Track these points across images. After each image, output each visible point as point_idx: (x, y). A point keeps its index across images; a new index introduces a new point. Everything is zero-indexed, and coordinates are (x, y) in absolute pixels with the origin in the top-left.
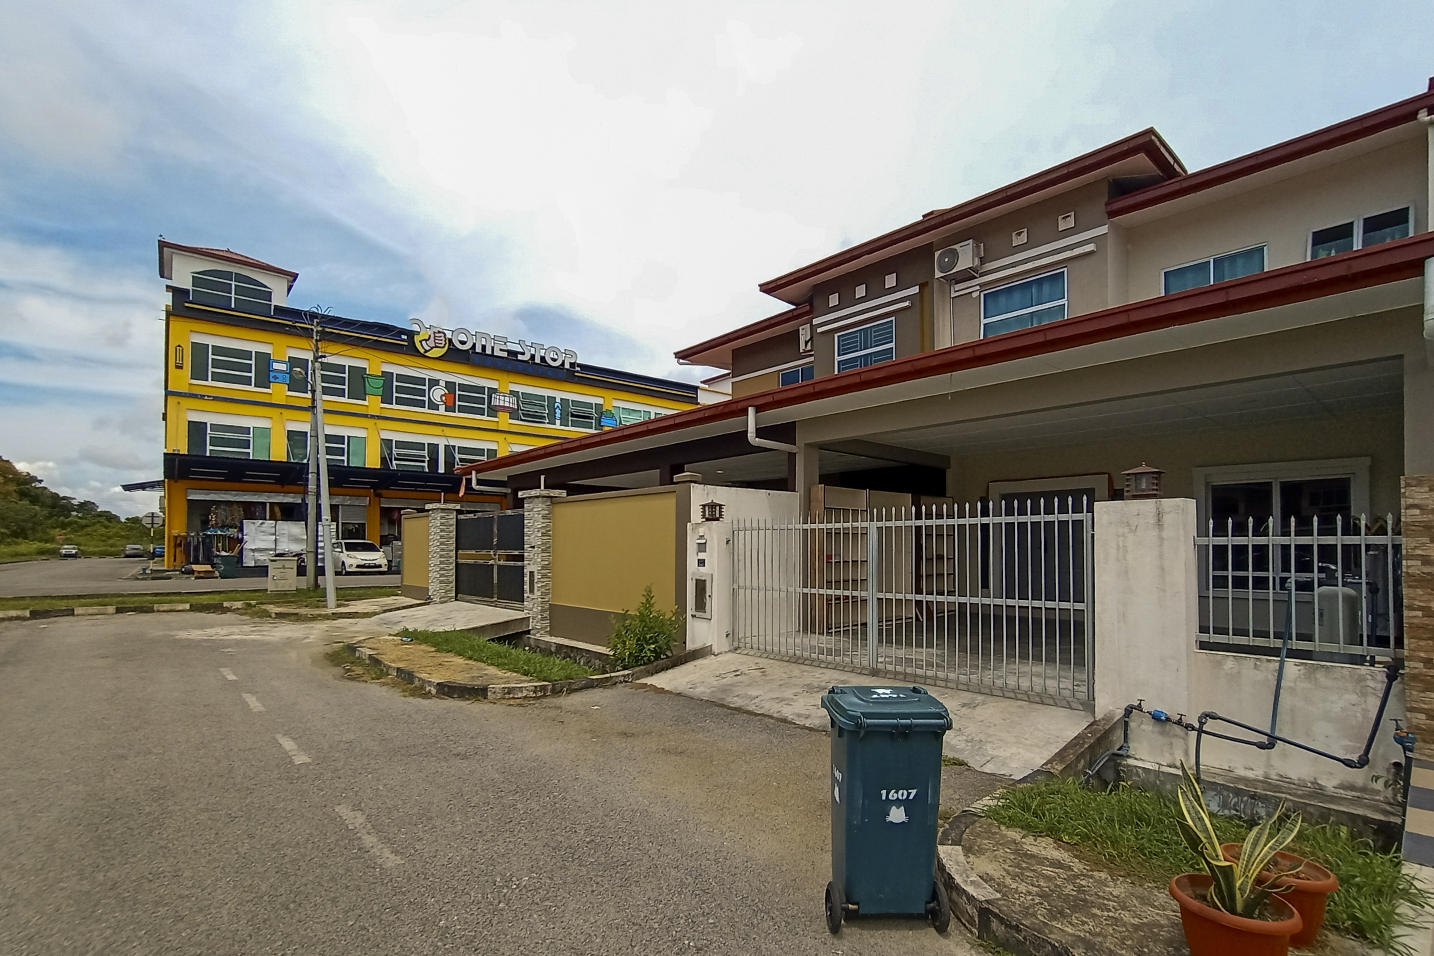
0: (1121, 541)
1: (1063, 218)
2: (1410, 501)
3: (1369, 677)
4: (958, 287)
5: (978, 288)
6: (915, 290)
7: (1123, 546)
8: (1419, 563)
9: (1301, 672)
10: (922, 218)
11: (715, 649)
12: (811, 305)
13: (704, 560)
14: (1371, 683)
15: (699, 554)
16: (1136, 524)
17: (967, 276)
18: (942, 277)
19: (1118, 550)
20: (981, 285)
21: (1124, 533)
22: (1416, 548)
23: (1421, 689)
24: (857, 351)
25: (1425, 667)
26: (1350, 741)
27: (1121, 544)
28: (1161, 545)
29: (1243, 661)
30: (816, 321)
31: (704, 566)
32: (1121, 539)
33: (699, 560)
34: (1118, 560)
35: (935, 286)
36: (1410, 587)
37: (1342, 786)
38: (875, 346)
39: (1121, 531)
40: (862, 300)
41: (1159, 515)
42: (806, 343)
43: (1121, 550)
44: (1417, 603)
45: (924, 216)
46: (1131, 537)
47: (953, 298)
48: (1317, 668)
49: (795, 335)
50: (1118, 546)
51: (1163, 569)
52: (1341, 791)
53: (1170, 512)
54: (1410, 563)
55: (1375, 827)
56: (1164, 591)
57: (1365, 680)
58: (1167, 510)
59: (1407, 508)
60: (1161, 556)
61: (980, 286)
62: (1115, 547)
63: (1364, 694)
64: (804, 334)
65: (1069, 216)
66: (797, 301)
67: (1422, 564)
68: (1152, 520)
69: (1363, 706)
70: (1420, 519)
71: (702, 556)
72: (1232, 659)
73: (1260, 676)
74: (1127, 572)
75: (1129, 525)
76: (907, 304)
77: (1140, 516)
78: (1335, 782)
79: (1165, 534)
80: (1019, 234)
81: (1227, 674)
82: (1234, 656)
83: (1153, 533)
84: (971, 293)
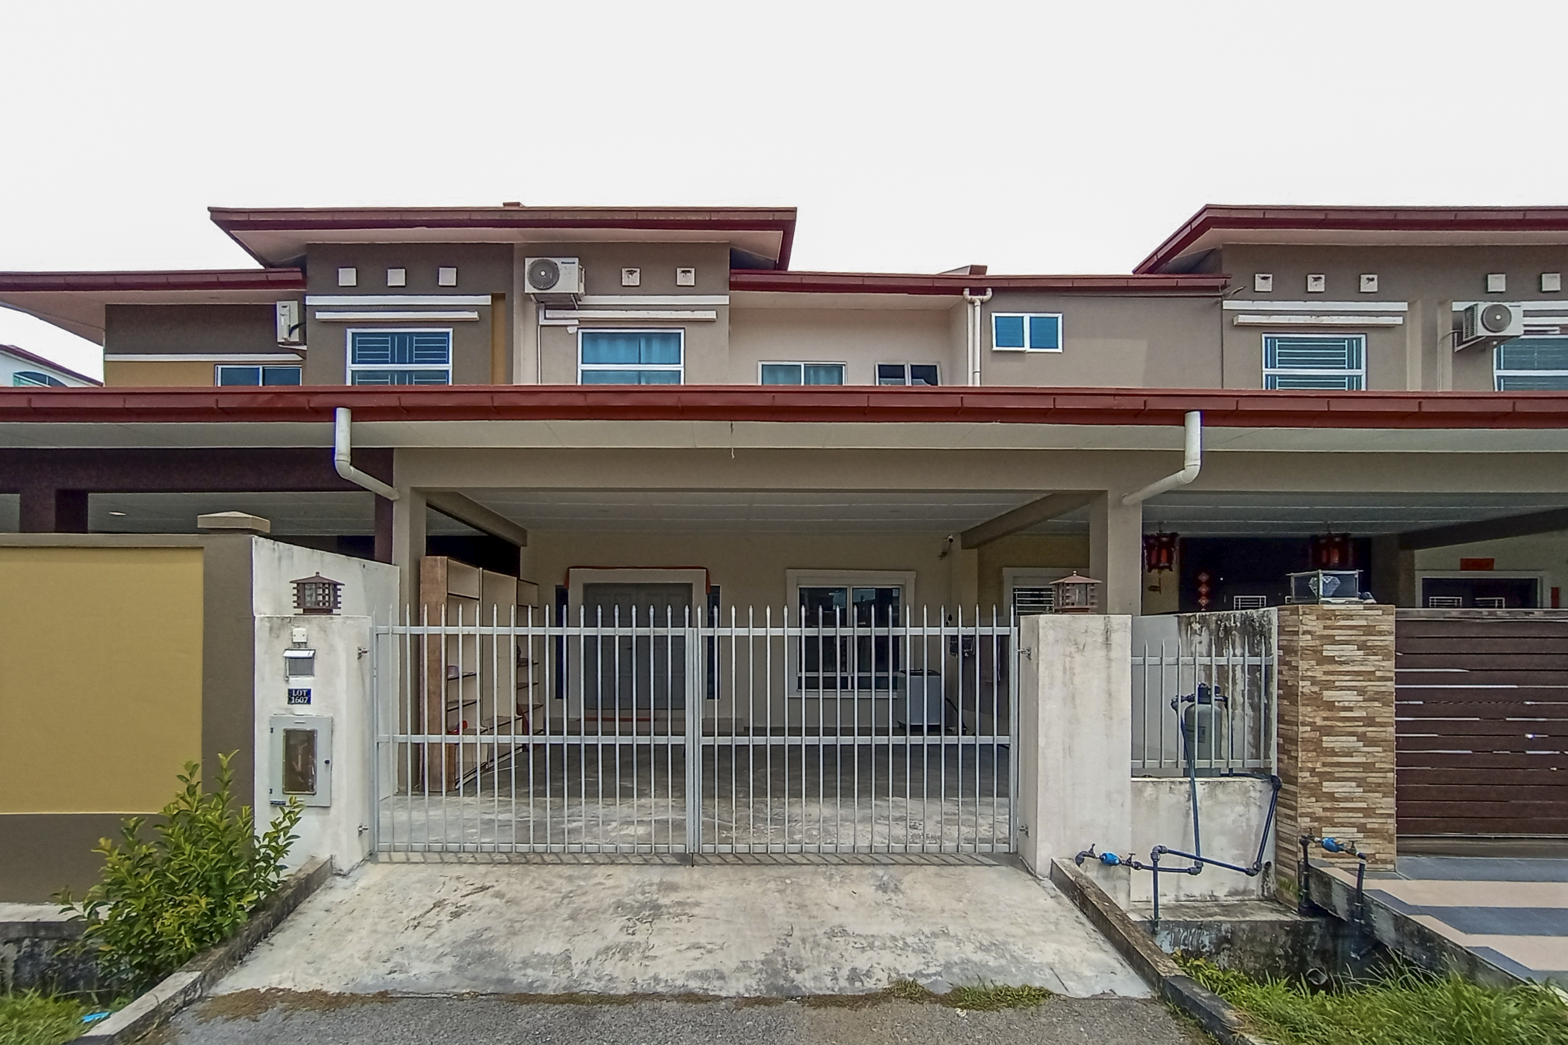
0: (1067, 662)
1: (683, 272)
2: (1305, 628)
3: (1251, 788)
4: (549, 314)
5: (576, 322)
6: (486, 300)
7: (1070, 668)
8: (1309, 683)
9: (1206, 791)
10: (502, 205)
11: (343, 863)
12: (304, 272)
13: (309, 692)
14: (1253, 794)
15: (292, 679)
16: (1084, 642)
17: (568, 303)
18: (533, 294)
19: (1065, 673)
20: (581, 321)
21: (1071, 653)
22: (1307, 670)
23: (1307, 796)
24: (387, 362)
25: (1311, 776)
26: (1238, 850)
27: (1068, 666)
28: (1109, 667)
29: (1160, 786)
30: (311, 301)
31: (309, 702)
32: (1068, 659)
33: (290, 691)
34: (1065, 684)
35: (515, 303)
36: (1303, 705)
37: (1231, 894)
38: (417, 362)
39: (1068, 650)
40: (396, 291)
41: (1107, 632)
42: (291, 331)
43: (1068, 673)
44: (1308, 719)
45: (505, 204)
46: (1078, 658)
47: (542, 326)
48: (1217, 785)
49: (270, 314)
50: (1065, 668)
51: (1110, 695)
52: (1229, 898)
53: (1117, 631)
54: (1304, 683)
55: (1288, 929)
56: (1111, 718)
57: (1249, 791)
58: (1116, 627)
59: (1303, 634)
60: (1109, 679)
61: (579, 321)
62: (1061, 669)
63: (1247, 805)
64: (287, 315)
65: (689, 272)
66: (271, 260)
67: (1312, 685)
68: (1100, 639)
69: (1247, 816)
70: (1311, 643)
71: (300, 682)
72: (1151, 784)
73: (1173, 799)
74: (1074, 699)
75: (1076, 644)
76: (475, 315)
77: (1088, 634)
78: (1225, 890)
79: (1113, 655)
80: (631, 273)
81: (1147, 801)
82: (1153, 782)
83: (1101, 653)
84: (566, 326)
